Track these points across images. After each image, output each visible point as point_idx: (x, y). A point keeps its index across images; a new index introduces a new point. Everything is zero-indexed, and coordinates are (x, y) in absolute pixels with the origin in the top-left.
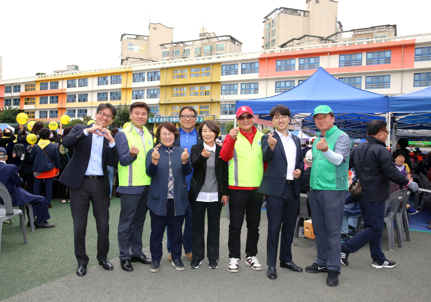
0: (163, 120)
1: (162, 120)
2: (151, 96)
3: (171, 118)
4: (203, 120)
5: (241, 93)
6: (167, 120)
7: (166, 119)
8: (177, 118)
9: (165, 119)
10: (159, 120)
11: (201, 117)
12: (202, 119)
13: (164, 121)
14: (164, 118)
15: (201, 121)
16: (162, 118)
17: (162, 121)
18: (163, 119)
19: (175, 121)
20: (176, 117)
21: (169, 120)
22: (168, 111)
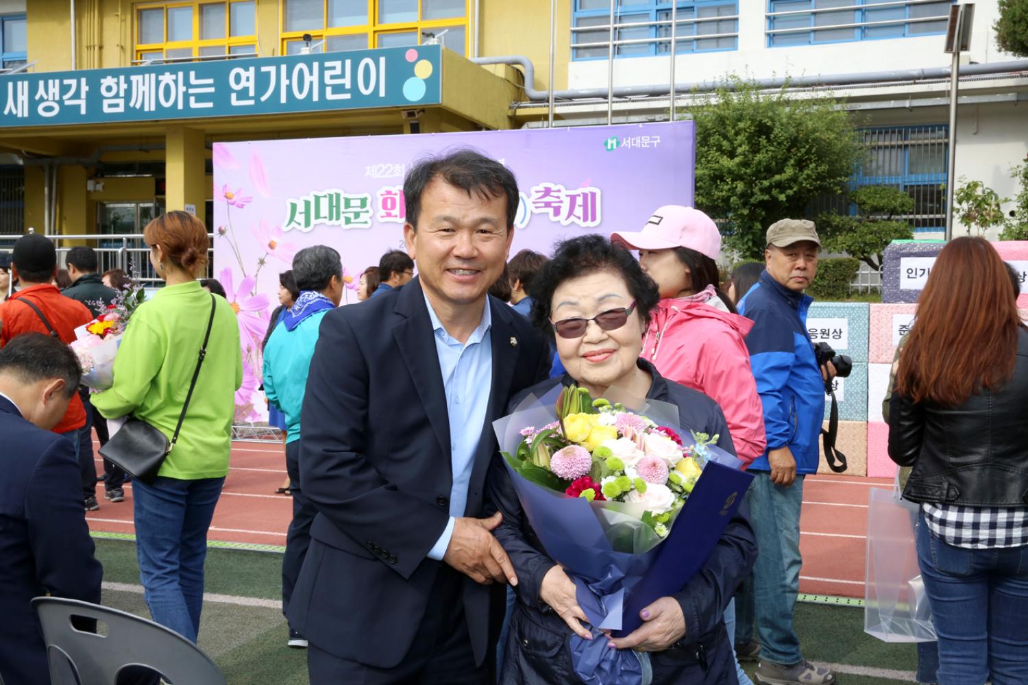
0: (33, 104)
1: (23, 98)
3: (108, 81)
4: (431, 83)
6: (77, 96)
7: (64, 89)
8: (167, 78)
9: (54, 87)
11: (411, 56)
12: (424, 69)
13: (49, 110)
14: (46, 78)
15: (414, 92)
16: (23, 86)
17: (22, 111)
18: (33, 90)
19: (150, 107)
20: (160, 71)
21: (95, 98)
22: (97, 48)
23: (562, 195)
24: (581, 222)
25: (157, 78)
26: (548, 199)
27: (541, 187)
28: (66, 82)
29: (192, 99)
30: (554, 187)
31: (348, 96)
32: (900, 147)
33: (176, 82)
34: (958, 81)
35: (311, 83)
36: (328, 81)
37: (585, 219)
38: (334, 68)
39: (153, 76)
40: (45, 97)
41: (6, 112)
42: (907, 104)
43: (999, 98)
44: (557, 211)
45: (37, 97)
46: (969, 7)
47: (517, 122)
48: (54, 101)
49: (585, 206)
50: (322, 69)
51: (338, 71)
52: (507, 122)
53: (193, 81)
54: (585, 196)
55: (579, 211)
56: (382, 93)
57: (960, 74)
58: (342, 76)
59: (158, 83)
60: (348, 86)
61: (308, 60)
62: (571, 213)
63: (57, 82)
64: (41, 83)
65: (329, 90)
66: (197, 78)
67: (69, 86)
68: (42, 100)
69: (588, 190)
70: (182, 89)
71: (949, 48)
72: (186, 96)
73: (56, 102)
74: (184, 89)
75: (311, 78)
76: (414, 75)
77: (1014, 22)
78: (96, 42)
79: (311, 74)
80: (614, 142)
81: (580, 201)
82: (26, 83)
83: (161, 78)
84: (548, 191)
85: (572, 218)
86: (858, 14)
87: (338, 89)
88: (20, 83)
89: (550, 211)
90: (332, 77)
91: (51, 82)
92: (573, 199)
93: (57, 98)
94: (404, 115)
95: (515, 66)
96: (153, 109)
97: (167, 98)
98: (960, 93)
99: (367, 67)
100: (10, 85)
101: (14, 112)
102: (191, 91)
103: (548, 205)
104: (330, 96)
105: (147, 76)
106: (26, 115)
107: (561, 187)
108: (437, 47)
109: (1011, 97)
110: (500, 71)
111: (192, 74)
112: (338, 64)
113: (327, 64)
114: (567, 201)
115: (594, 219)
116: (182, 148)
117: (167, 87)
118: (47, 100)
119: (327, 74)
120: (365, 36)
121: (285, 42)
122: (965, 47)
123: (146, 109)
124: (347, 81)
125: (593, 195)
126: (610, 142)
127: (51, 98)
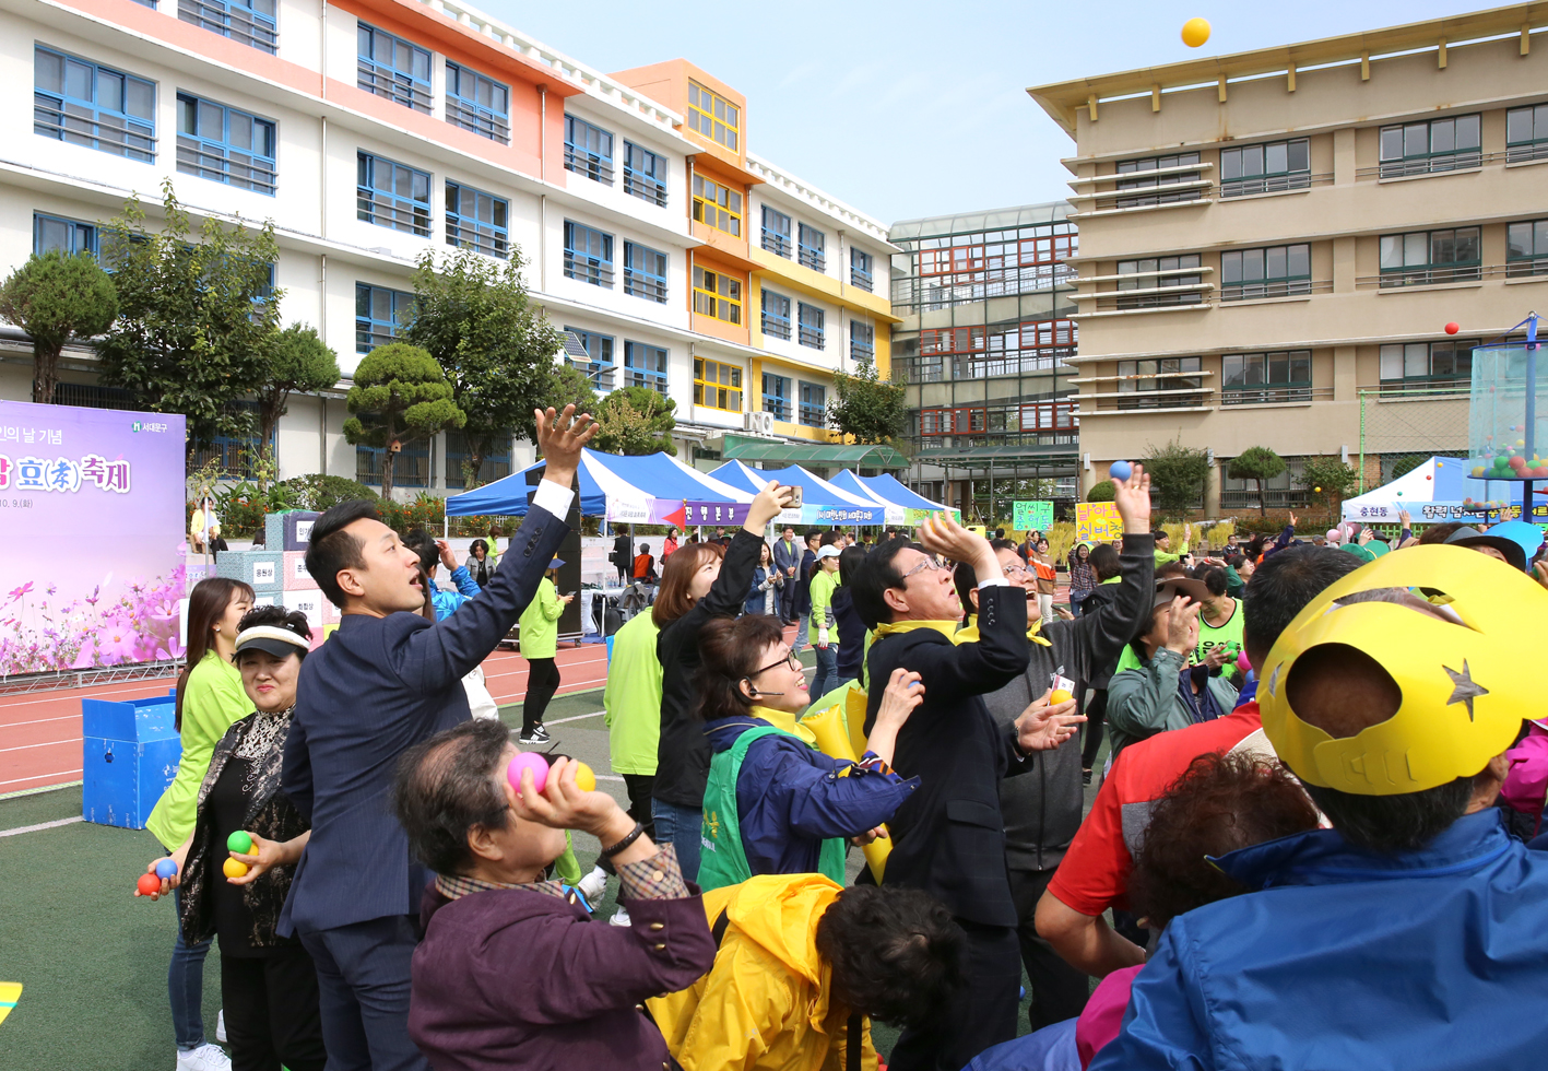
23: (104, 465)
24: (116, 489)
26: (93, 468)
27: (88, 458)
30: (98, 459)
37: (120, 487)
44: (100, 480)
49: (119, 475)
54: (119, 466)
55: (115, 480)
62: (110, 481)
69: (121, 463)
80: (138, 425)
81: (116, 471)
84: (93, 462)
85: (111, 485)
89: (95, 478)
92: (111, 468)
103: (94, 473)
107: (102, 459)
114: (107, 470)
115: (125, 487)
125: (125, 466)
126: (135, 425)
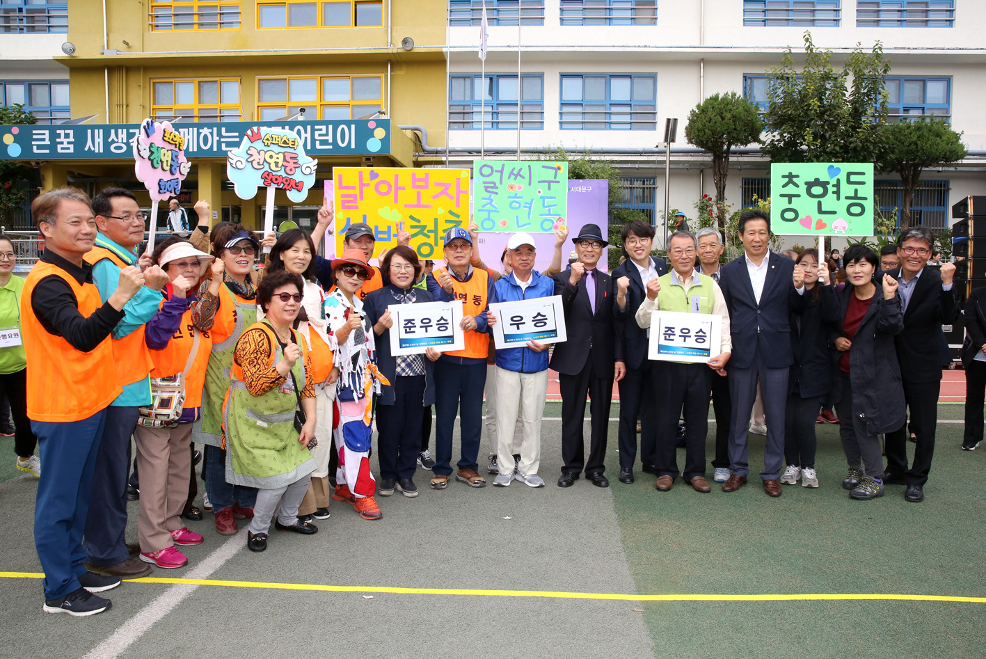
0: (107, 144)
1: (99, 140)
2: (7, 19)
4: (385, 142)
5: (562, 20)
7: (130, 135)
8: (205, 131)
9: (123, 135)
10: (80, 140)
11: (371, 125)
12: (380, 133)
13: (119, 148)
14: (116, 127)
15: (374, 146)
16: (99, 133)
17: (99, 149)
18: (107, 135)
19: (194, 148)
20: (200, 126)
22: (124, 106)
25: (198, 131)
28: (131, 131)
29: (223, 145)
31: (331, 147)
32: (631, 188)
33: (212, 134)
34: (670, 156)
35: (306, 138)
36: (317, 137)
38: (321, 130)
39: (195, 129)
40: (116, 140)
41: (86, 149)
42: (637, 166)
43: (681, 166)
45: (110, 140)
46: (676, 120)
47: (418, 164)
48: (122, 142)
50: (313, 131)
51: (324, 132)
52: (412, 164)
53: (224, 133)
56: (353, 146)
57: (670, 152)
58: (327, 134)
59: (199, 134)
60: (330, 141)
61: (304, 124)
63: (125, 131)
64: (113, 131)
65: (318, 143)
66: (226, 132)
67: (134, 134)
68: (113, 142)
70: (216, 138)
71: (666, 140)
72: (219, 143)
73: (124, 143)
74: (218, 138)
75: (306, 135)
76: (374, 137)
77: (698, 131)
78: (124, 102)
79: (306, 132)
82: (101, 131)
83: (201, 131)
86: (608, 115)
87: (323, 143)
88: (96, 131)
90: (320, 135)
91: (120, 131)
93: (125, 141)
94: (364, 159)
95: (415, 131)
96: (195, 150)
97: (206, 144)
98: (671, 162)
99: (343, 130)
100: (89, 131)
101: (93, 149)
102: (222, 140)
104: (318, 146)
105: (191, 129)
106: (101, 151)
108: (388, 121)
109: (686, 166)
110: (409, 134)
111: (223, 129)
112: (324, 127)
113: (316, 127)
116: (210, 174)
117: (206, 137)
118: (118, 142)
119: (317, 133)
120: (315, 106)
121: (260, 108)
122: (673, 140)
123: (191, 150)
124: (330, 138)
127: (120, 141)
